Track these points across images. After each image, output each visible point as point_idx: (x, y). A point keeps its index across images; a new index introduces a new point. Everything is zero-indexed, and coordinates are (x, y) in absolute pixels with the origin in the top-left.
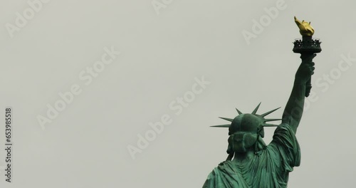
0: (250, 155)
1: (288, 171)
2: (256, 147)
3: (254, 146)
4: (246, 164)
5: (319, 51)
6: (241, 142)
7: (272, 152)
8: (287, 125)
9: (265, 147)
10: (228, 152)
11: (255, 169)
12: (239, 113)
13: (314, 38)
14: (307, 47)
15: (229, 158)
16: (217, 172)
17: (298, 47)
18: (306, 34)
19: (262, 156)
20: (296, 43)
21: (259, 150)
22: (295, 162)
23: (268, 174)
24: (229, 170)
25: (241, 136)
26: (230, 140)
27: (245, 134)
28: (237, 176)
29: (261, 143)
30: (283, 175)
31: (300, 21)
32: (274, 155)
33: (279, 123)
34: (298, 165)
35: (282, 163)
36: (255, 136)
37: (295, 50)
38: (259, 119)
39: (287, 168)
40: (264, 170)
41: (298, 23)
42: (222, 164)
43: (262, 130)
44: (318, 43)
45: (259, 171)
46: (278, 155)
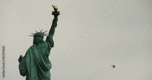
0: (40, 44)
1: (51, 49)
2: (41, 42)
3: (41, 41)
4: (38, 47)
5: (59, 14)
6: (37, 40)
7: (46, 43)
8: (50, 36)
9: (44, 42)
10: (33, 43)
11: (41, 48)
12: (37, 32)
13: (58, 11)
14: (56, 13)
15: (34, 45)
16: (30, 49)
17: (53, 13)
18: (56, 10)
19: (43, 44)
20: (53, 12)
21: (42, 42)
22: (52, 46)
23: (45, 50)
24: (34, 48)
25: (37, 39)
26: (34, 40)
27: (38, 38)
28: (36, 50)
29: (43, 40)
30: (49, 50)
31: (54, 6)
32: (46, 44)
33: (48, 35)
34: (53, 47)
35: (49, 46)
36: (41, 39)
37: (52, 14)
38: (42, 34)
39: (50, 48)
40: (43, 48)
41: (53, 6)
42: (31, 47)
43: (43, 37)
44: (59, 12)
45: (42, 48)
46: (47, 44)
